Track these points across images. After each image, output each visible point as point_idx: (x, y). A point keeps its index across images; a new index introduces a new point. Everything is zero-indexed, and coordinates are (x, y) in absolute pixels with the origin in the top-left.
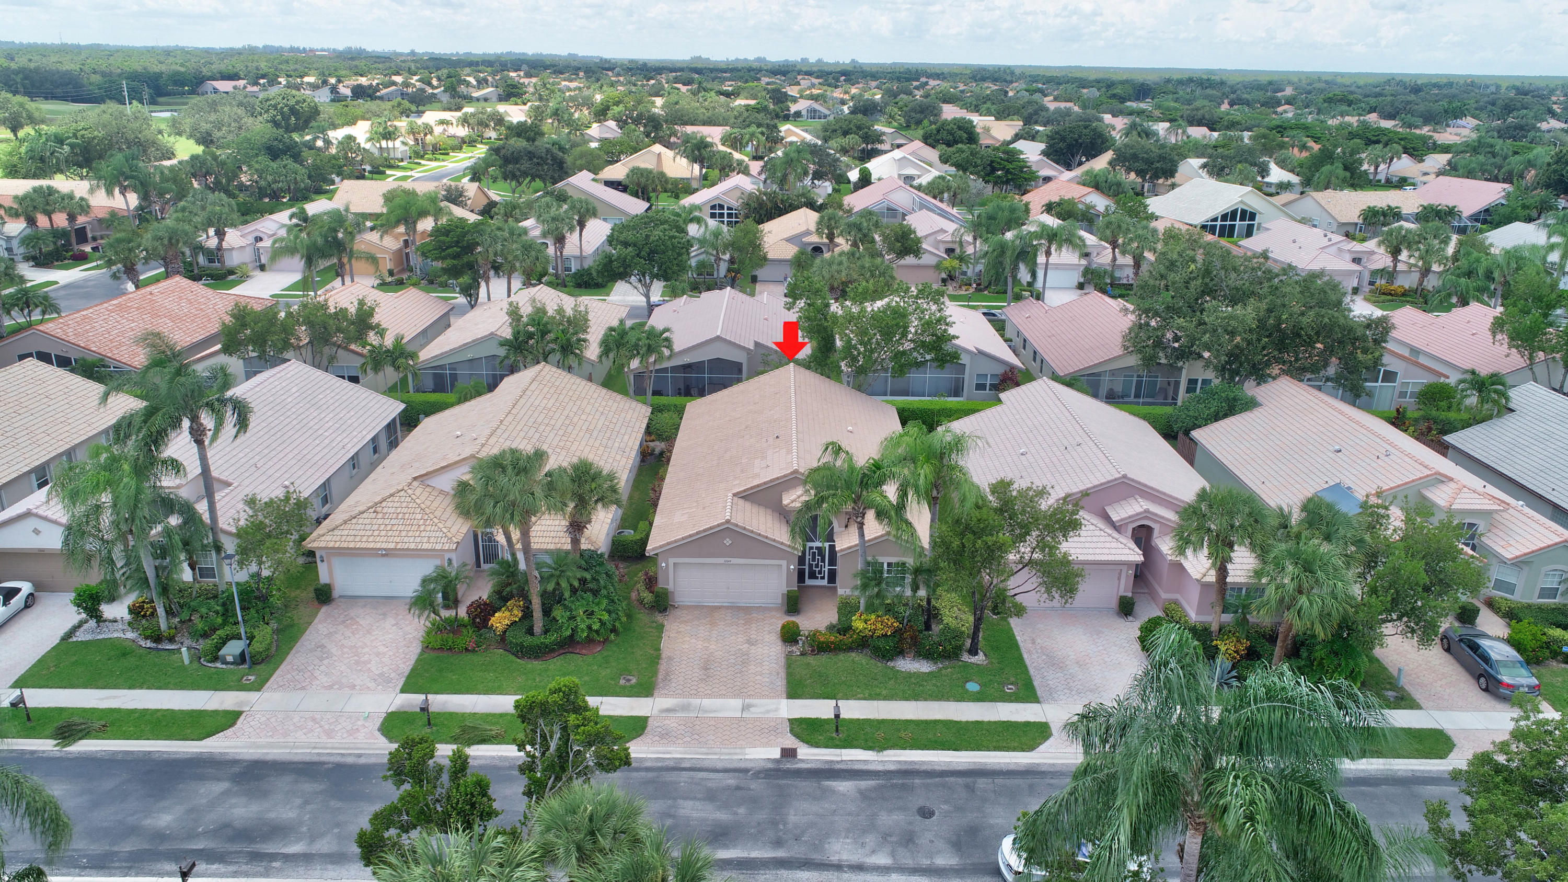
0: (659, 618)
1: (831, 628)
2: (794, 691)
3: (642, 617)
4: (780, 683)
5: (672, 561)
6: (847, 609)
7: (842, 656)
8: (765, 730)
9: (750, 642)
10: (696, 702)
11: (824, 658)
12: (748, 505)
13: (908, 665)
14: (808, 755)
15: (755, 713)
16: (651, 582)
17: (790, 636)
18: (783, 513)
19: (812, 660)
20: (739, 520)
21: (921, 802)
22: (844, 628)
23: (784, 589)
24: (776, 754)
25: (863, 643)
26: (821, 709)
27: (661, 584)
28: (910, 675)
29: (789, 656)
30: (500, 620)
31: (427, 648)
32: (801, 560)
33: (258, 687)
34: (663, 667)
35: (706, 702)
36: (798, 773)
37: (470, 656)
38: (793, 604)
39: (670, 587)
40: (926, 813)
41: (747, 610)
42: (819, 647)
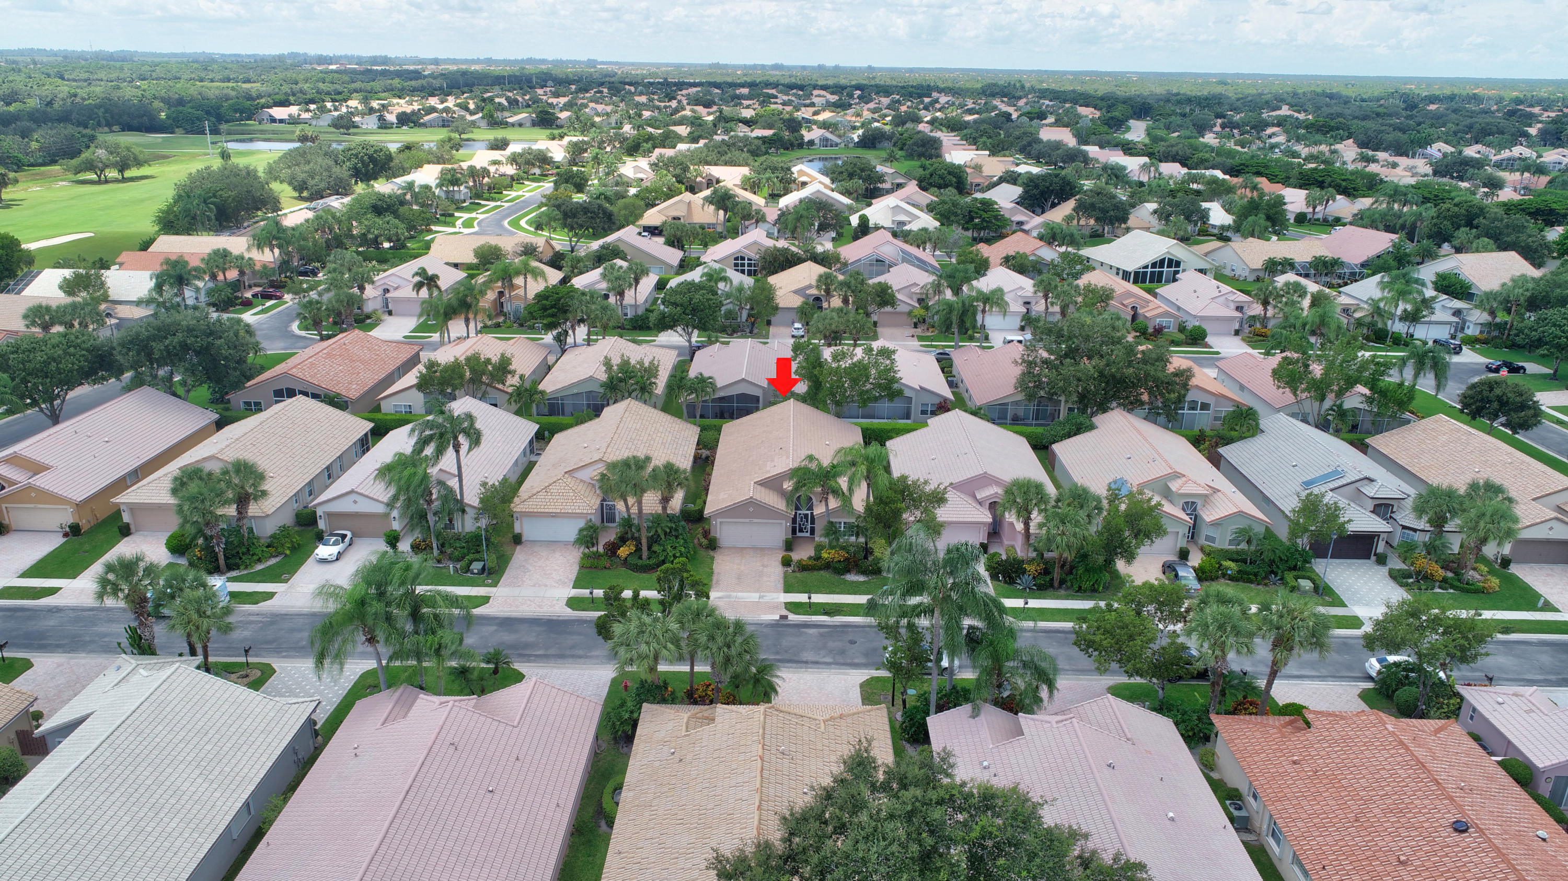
0: (712, 553)
1: (810, 558)
2: (788, 589)
3: (702, 552)
4: (781, 585)
5: (719, 520)
6: (819, 548)
7: (815, 573)
8: (773, 607)
9: (763, 566)
10: (734, 594)
11: (805, 574)
12: (763, 489)
13: (852, 577)
14: (793, 617)
15: (766, 599)
16: (706, 534)
17: (786, 562)
18: (783, 493)
19: (798, 575)
20: (757, 497)
21: (850, 638)
22: (818, 558)
23: (784, 537)
24: (777, 617)
25: (828, 566)
26: (802, 598)
27: (712, 534)
28: (853, 582)
29: (786, 573)
30: (623, 552)
31: (582, 567)
32: (794, 521)
33: (495, 585)
34: (715, 578)
35: (740, 594)
36: (789, 626)
37: (606, 572)
38: (789, 546)
39: (718, 536)
40: (853, 642)
41: (762, 549)
42: (803, 567)
